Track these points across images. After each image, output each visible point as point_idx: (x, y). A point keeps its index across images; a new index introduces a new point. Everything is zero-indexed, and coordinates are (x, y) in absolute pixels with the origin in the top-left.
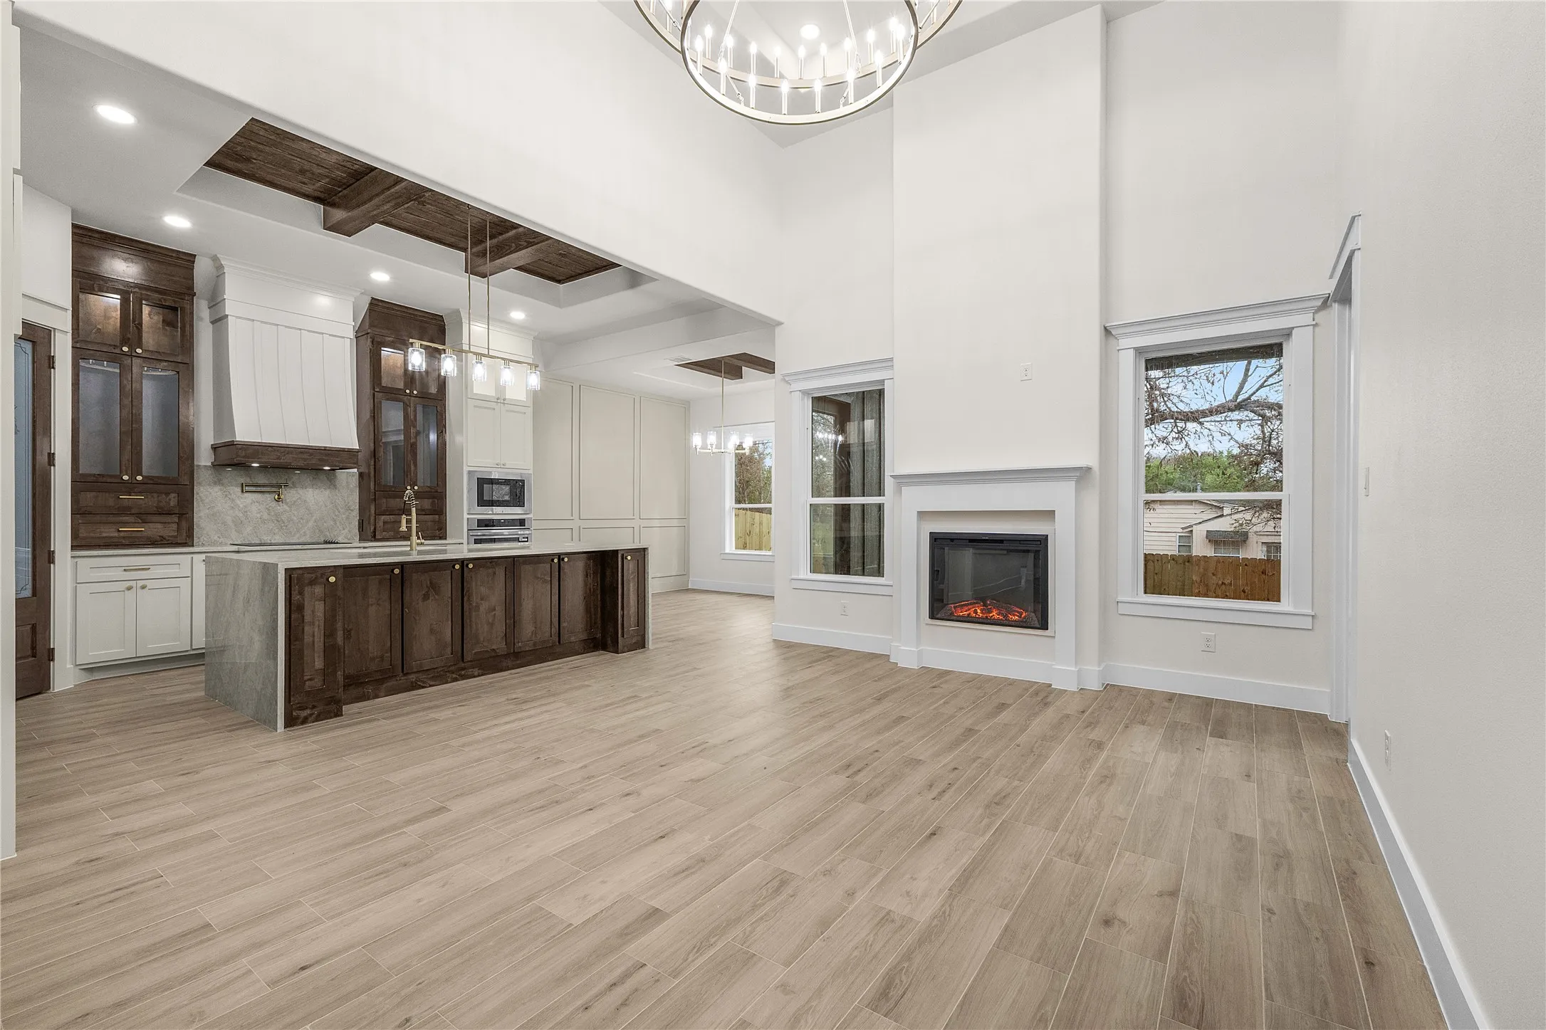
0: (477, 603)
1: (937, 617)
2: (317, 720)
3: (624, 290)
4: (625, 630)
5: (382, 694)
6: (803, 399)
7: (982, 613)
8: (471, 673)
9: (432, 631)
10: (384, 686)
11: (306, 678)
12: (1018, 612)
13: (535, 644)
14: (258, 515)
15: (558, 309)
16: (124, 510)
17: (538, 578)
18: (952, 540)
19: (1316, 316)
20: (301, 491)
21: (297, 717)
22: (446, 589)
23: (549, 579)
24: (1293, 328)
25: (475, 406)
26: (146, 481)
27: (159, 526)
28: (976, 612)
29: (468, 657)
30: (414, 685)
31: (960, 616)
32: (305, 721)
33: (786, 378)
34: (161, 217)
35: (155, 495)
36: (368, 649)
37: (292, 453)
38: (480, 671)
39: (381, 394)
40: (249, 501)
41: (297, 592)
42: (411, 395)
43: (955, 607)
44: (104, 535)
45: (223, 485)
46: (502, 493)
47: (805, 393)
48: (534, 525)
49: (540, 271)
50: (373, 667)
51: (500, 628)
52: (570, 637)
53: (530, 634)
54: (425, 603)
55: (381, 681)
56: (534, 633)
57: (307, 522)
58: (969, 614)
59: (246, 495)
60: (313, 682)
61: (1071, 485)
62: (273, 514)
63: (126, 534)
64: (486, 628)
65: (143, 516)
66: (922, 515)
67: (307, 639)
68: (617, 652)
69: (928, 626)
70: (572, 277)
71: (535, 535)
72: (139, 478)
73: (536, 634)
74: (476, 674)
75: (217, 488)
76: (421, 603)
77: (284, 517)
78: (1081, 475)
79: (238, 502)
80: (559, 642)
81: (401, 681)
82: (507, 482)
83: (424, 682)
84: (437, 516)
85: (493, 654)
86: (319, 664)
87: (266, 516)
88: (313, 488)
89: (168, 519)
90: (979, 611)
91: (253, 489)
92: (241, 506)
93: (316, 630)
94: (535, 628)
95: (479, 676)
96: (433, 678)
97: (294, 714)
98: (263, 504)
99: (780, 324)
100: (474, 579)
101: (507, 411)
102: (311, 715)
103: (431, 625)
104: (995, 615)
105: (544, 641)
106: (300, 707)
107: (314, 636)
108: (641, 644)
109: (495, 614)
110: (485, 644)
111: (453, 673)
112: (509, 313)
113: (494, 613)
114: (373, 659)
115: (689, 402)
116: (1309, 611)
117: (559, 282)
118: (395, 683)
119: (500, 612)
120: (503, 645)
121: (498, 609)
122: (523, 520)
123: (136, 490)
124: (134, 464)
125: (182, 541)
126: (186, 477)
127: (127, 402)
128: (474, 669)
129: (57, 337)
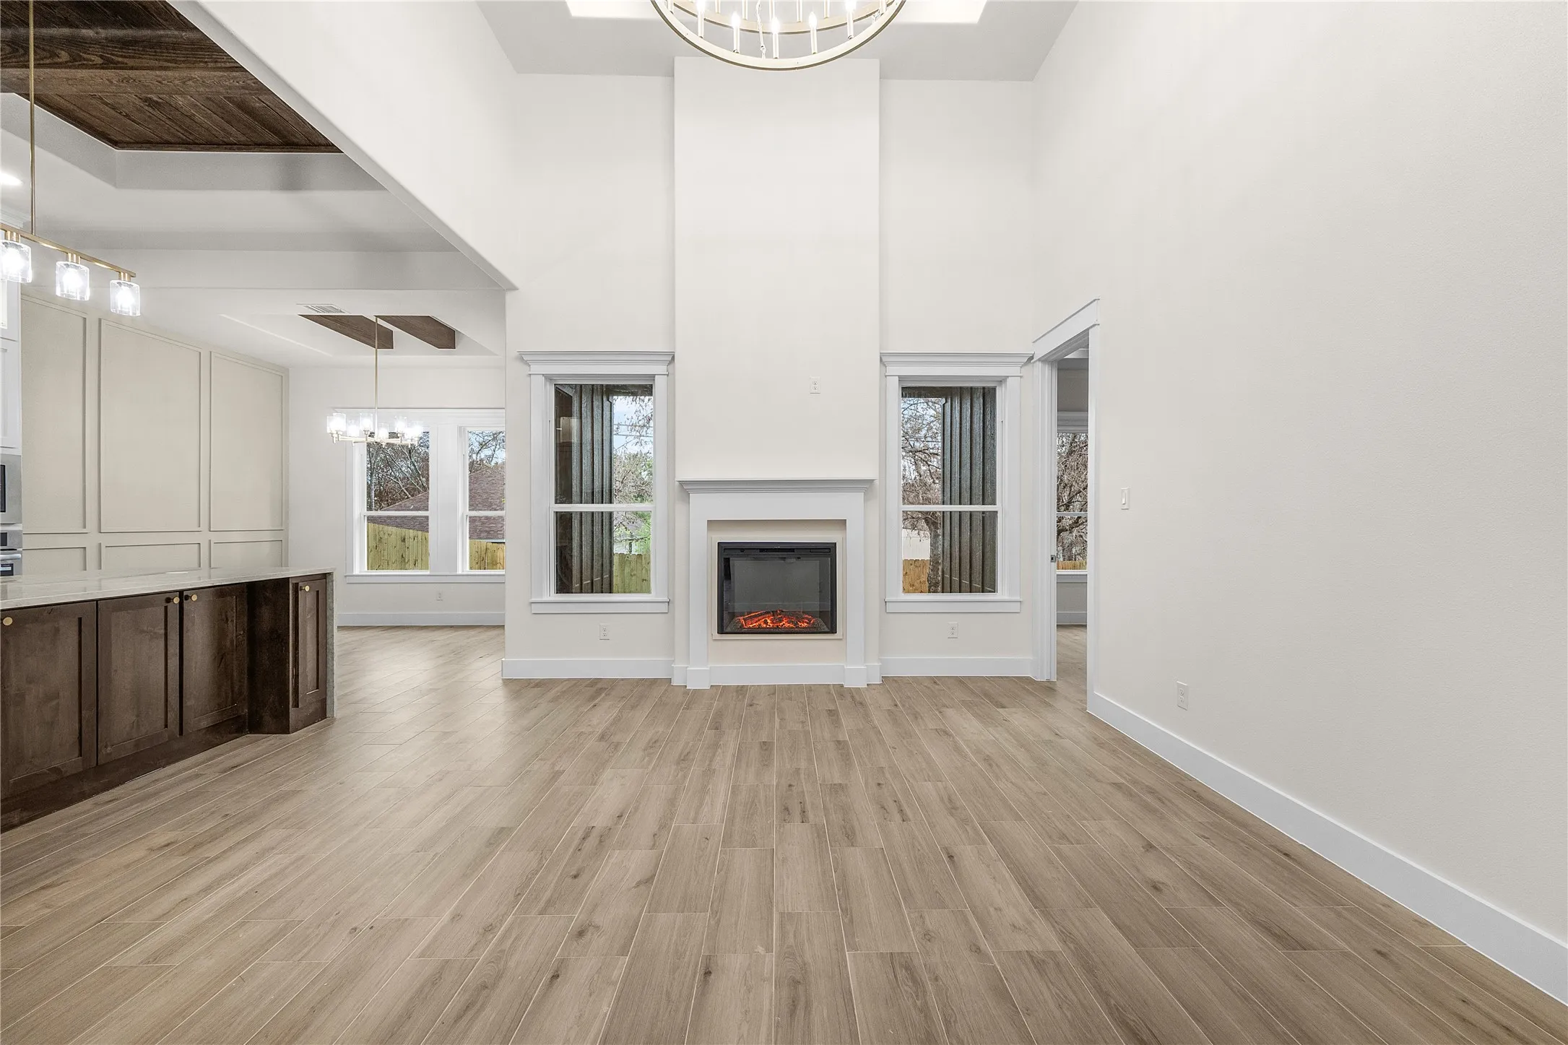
0: (20, 689)
1: (727, 631)
3: (272, 189)
4: (300, 696)
6: (545, 385)
7: (772, 623)
12: (807, 618)
13: (135, 742)
15: (108, 187)
17: (142, 632)
18: (742, 550)
19: (1022, 369)
23: (163, 631)
24: (1008, 377)
28: (766, 622)
31: (750, 628)
33: (523, 356)
43: (745, 620)
47: (549, 378)
48: (27, 542)
49: (81, 114)
52: (198, 722)
53: (127, 729)
56: (135, 725)
58: (760, 625)
61: (860, 496)
64: (38, 732)
66: (711, 523)
68: (285, 730)
69: (716, 643)
70: (151, 143)
71: (28, 561)
73: (138, 725)
78: (863, 486)
80: (181, 733)
85: (53, 775)
90: (769, 621)
94: (138, 716)
99: (514, 288)
100: (12, 645)
104: (785, 624)
105: (154, 737)
108: (321, 712)
109: (58, 704)
110: (38, 761)
115: (288, 370)
116: (1018, 598)
117: (115, 143)
119: (68, 698)
120: (75, 758)
121: (64, 694)
122: (4, 535)
128: (12, 813)
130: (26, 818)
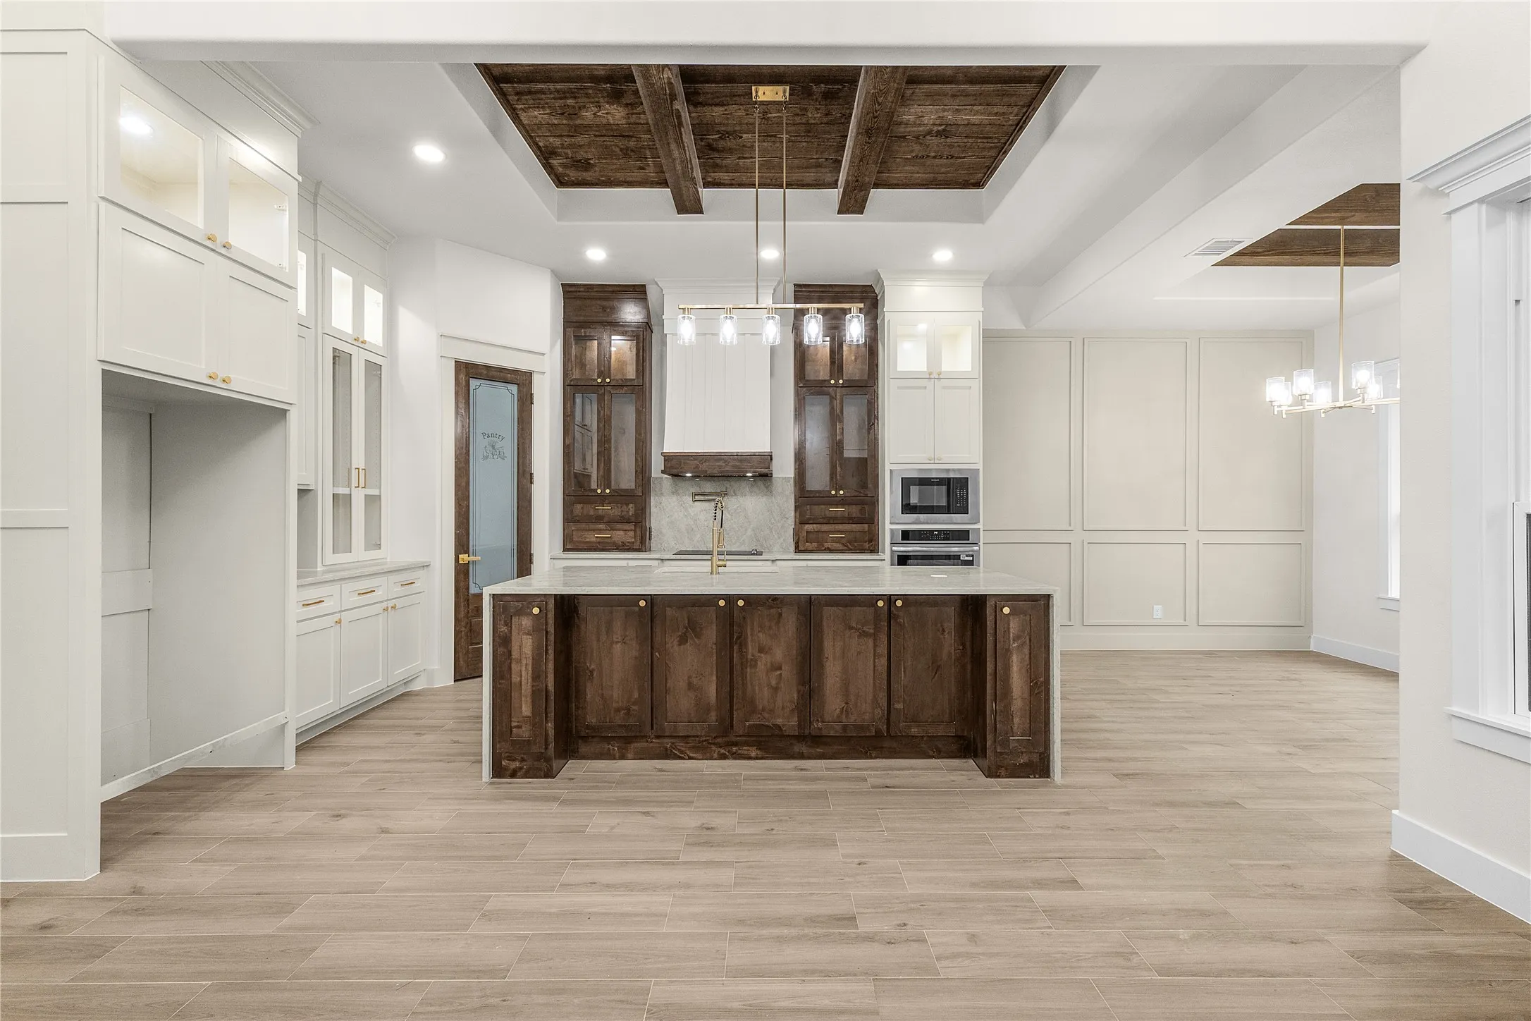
0: (753, 656)
2: (526, 776)
3: (1043, 144)
4: (1000, 738)
5: (630, 756)
8: (746, 752)
9: (690, 686)
10: (632, 745)
11: (514, 724)
13: (845, 728)
14: (706, 524)
16: (599, 519)
17: (853, 628)
20: (741, 499)
21: (506, 769)
22: (711, 634)
23: (873, 631)
25: (899, 388)
26: (613, 494)
27: (622, 533)
29: (739, 729)
30: (669, 752)
32: (513, 775)
34: (585, 252)
35: (619, 505)
36: (612, 695)
37: (709, 461)
38: (759, 752)
39: (805, 389)
40: (698, 509)
41: (502, 622)
42: (835, 386)
44: (588, 540)
45: (678, 496)
46: (939, 496)
50: (618, 720)
51: (789, 694)
52: (909, 727)
53: (837, 712)
54: (682, 647)
55: (628, 740)
56: (846, 711)
57: (747, 531)
59: (696, 503)
60: (520, 730)
63: (598, 540)
64: (766, 692)
65: (612, 522)
67: (515, 679)
72: (608, 491)
73: (848, 713)
74: (753, 754)
75: (675, 498)
76: (676, 648)
79: (690, 511)
80: (890, 733)
81: (651, 745)
82: (940, 482)
83: (681, 752)
84: (867, 525)
85: (777, 732)
86: (526, 710)
88: (751, 494)
89: (626, 527)
91: (702, 498)
92: (692, 514)
93: (524, 669)
94: (847, 704)
95: (757, 758)
96: (695, 749)
97: (503, 763)
98: (709, 513)
100: (749, 622)
101: (944, 388)
102: (521, 768)
103: (690, 677)
105: (861, 728)
106: (509, 756)
107: (521, 676)
108: (1041, 768)
109: (781, 674)
110: (766, 715)
111: (721, 747)
112: (932, 255)
113: (778, 672)
114: (618, 710)
117: (978, 185)
118: (646, 745)
119: (788, 672)
120: (793, 721)
121: (786, 668)
122: (967, 532)
123: (607, 501)
124: (606, 479)
125: (637, 547)
126: (640, 489)
127: (601, 425)
128: (751, 748)
129: (536, 378)
130: (760, 756)
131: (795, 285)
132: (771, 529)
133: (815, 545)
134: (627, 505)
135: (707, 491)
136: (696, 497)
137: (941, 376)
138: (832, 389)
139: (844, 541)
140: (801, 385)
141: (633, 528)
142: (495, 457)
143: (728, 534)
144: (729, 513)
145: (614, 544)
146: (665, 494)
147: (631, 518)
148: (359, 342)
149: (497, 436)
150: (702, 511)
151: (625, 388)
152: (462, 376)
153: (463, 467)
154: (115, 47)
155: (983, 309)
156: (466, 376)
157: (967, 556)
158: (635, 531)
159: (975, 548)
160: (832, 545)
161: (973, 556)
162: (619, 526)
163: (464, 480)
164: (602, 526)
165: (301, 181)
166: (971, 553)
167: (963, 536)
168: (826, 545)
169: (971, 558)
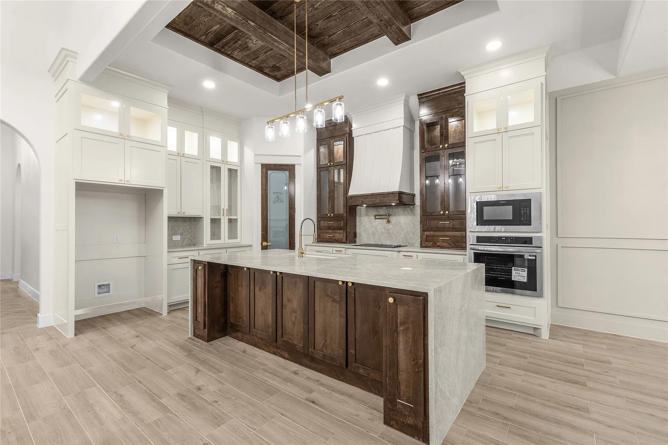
0: (285, 303)
5: (244, 341)
9: (262, 313)
11: (197, 315)
13: (324, 356)
14: (381, 230)
16: (329, 228)
20: (398, 217)
25: (475, 143)
26: (334, 216)
27: (338, 234)
29: (280, 340)
30: (256, 343)
32: (198, 337)
35: (337, 221)
36: (238, 311)
39: (425, 153)
40: (377, 223)
42: (443, 149)
44: (325, 237)
45: (368, 216)
46: (506, 213)
50: (240, 322)
51: (300, 328)
54: (260, 292)
55: (243, 333)
56: (325, 346)
57: (401, 234)
59: (376, 220)
60: (198, 318)
62: (386, 229)
63: (329, 237)
64: (290, 324)
65: (334, 229)
72: (332, 215)
74: (286, 356)
76: (258, 293)
77: (391, 232)
79: (374, 224)
80: (346, 367)
81: (250, 337)
83: (261, 345)
84: (460, 232)
85: (294, 348)
86: (200, 310)
87: (383, 231)
88: (403, 215)
89: (340, 231)
91: (379, 217)
92: (375, 226)
93: (199, 292)
94: (325, 341)
96: (264, 345)
97: (196, 331)
98: (382, 225)
101: (511, 137)
103: (262, 308)
106: (197, 328)
110: (290, 337)
113: (295, 314)
114: (240, 318)
119: (299, 315)
121: (299, 312)
122: (531, 239)
123: (332, 220)
124: (332, 209)
125: (344, 242)
126: (345, 214)
127: (330, 185)
128: (285, 353)
129: (297, 167)
130: (289, 359)
131: (418, 95)
132: (413, 234)
133: (431, 243)
134: (340, 221)
135: (381, 214)
136: (376, 217)
137: (508, 130)
138: (441, 151)
139: (449, 242)
140: (423, 151)
141: (342, 232)
142: (279, 202)
143: (392, 236)
144: (392, 225)
145: (335, 240)
146: (362, 216)
147: (341, 227)
148: (224, 161)
149: (280, 193)
150: (380, 224)
151: (339, 166)
152: (264, 170)
153: (265, 207)
154: (80, 81)
155: (545, 74)
156: (266, 170)
157: (530, 256)
158: (343, 233)
159: (539, 251)
160: (442, 244)
161: (536, 256)
162: (337, 231)
163: (265, 211)
164: (330, 231)
165: (168, 108)
166: (534, 254)
167: (527, 241)
168: (438, 244)
169: (534, 258)
